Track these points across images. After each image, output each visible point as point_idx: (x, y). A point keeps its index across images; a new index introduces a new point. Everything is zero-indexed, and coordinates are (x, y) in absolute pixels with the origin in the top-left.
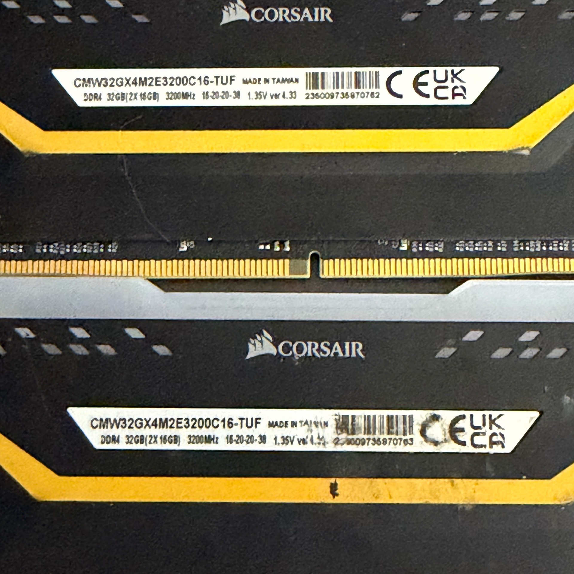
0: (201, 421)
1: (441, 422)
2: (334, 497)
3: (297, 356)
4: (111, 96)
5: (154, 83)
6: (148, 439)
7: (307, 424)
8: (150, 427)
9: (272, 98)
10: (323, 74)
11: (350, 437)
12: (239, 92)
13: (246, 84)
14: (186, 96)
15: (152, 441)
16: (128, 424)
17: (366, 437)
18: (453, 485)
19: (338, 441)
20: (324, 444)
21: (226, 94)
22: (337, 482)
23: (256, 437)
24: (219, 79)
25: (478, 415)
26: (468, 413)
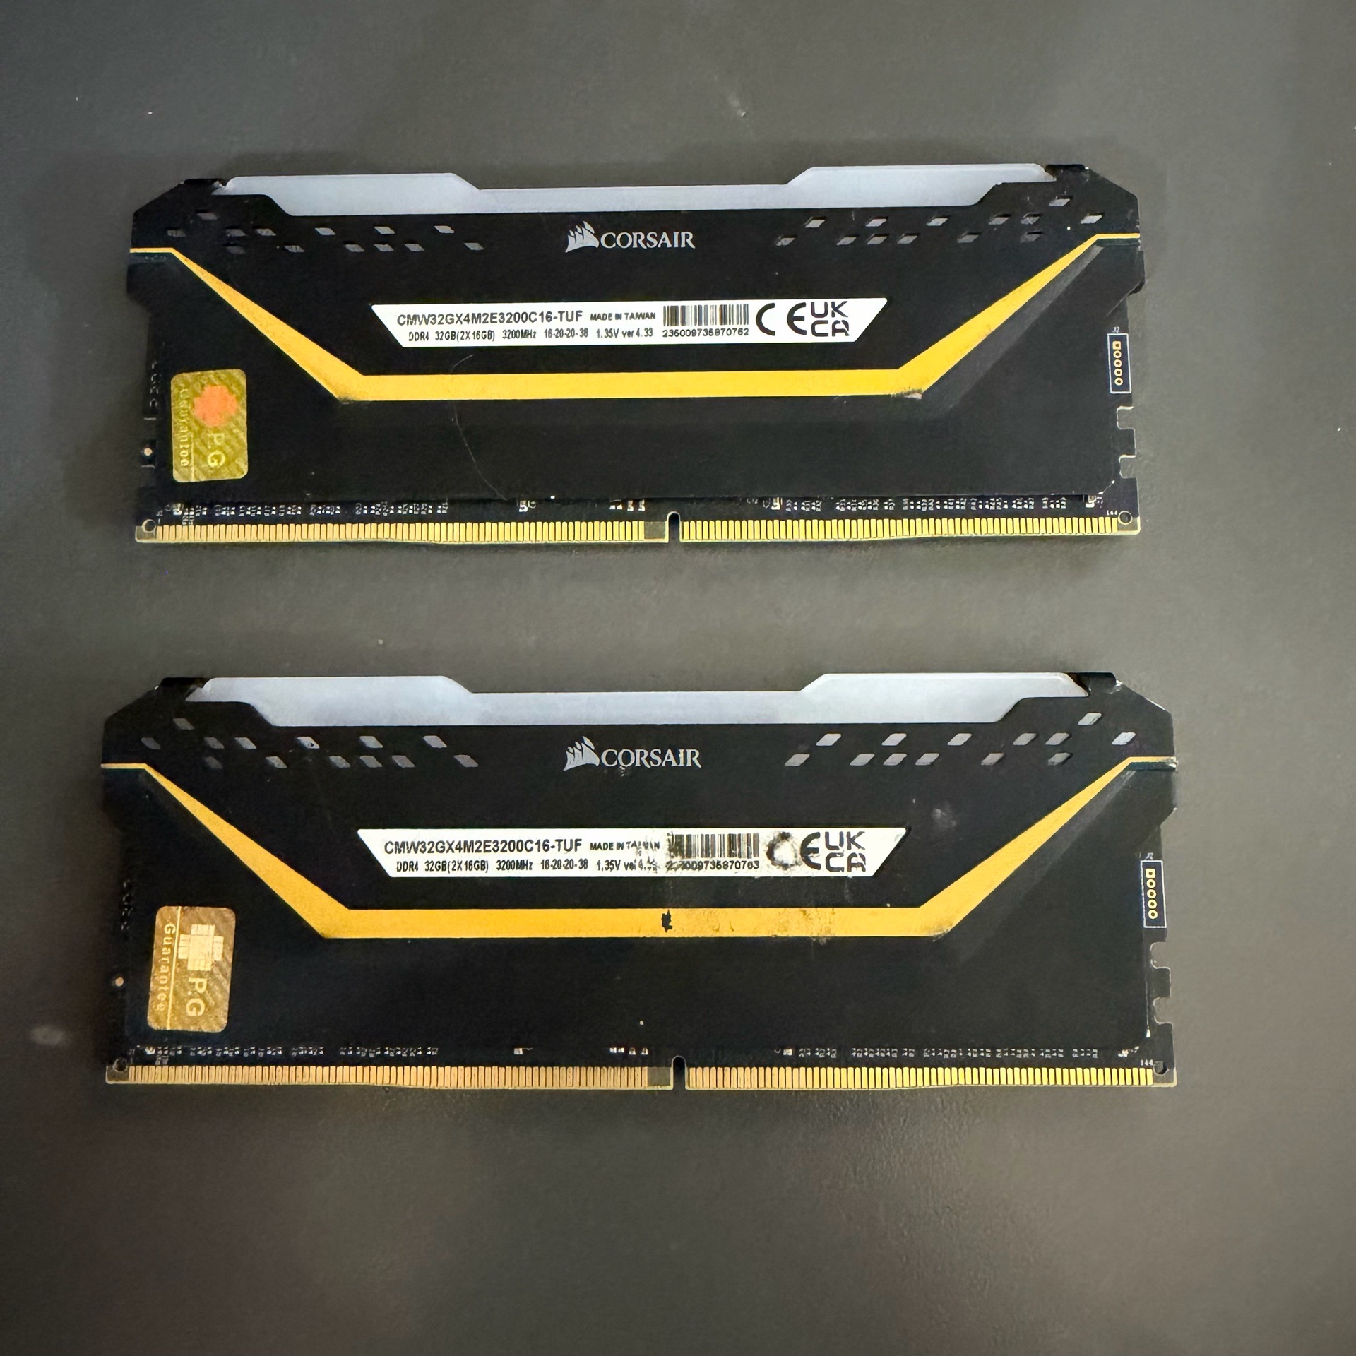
0: (512, 844)
1: (791, 841)
2: (666, 931)
3: (623, 766)
4: (440, 335)
5: (489, 320)
6: (451, 865)
7: (636, 846)
8: (453, 852)
9: (624, 335)
10: (683, 308)
11: (686, 860)
12: (586, 329)
13: (594, 321)
14: (525, 334)
15: (456, 868)
16: (428, 847)
17: (703, 860)
18: (805, 913)
19: (672, 865)
20: (655, 869)
21: (571, 332)
22: (671, 913)
23: (576, 862)
24: (564, 315)
25: (834, 833)
26: (822, 831)
